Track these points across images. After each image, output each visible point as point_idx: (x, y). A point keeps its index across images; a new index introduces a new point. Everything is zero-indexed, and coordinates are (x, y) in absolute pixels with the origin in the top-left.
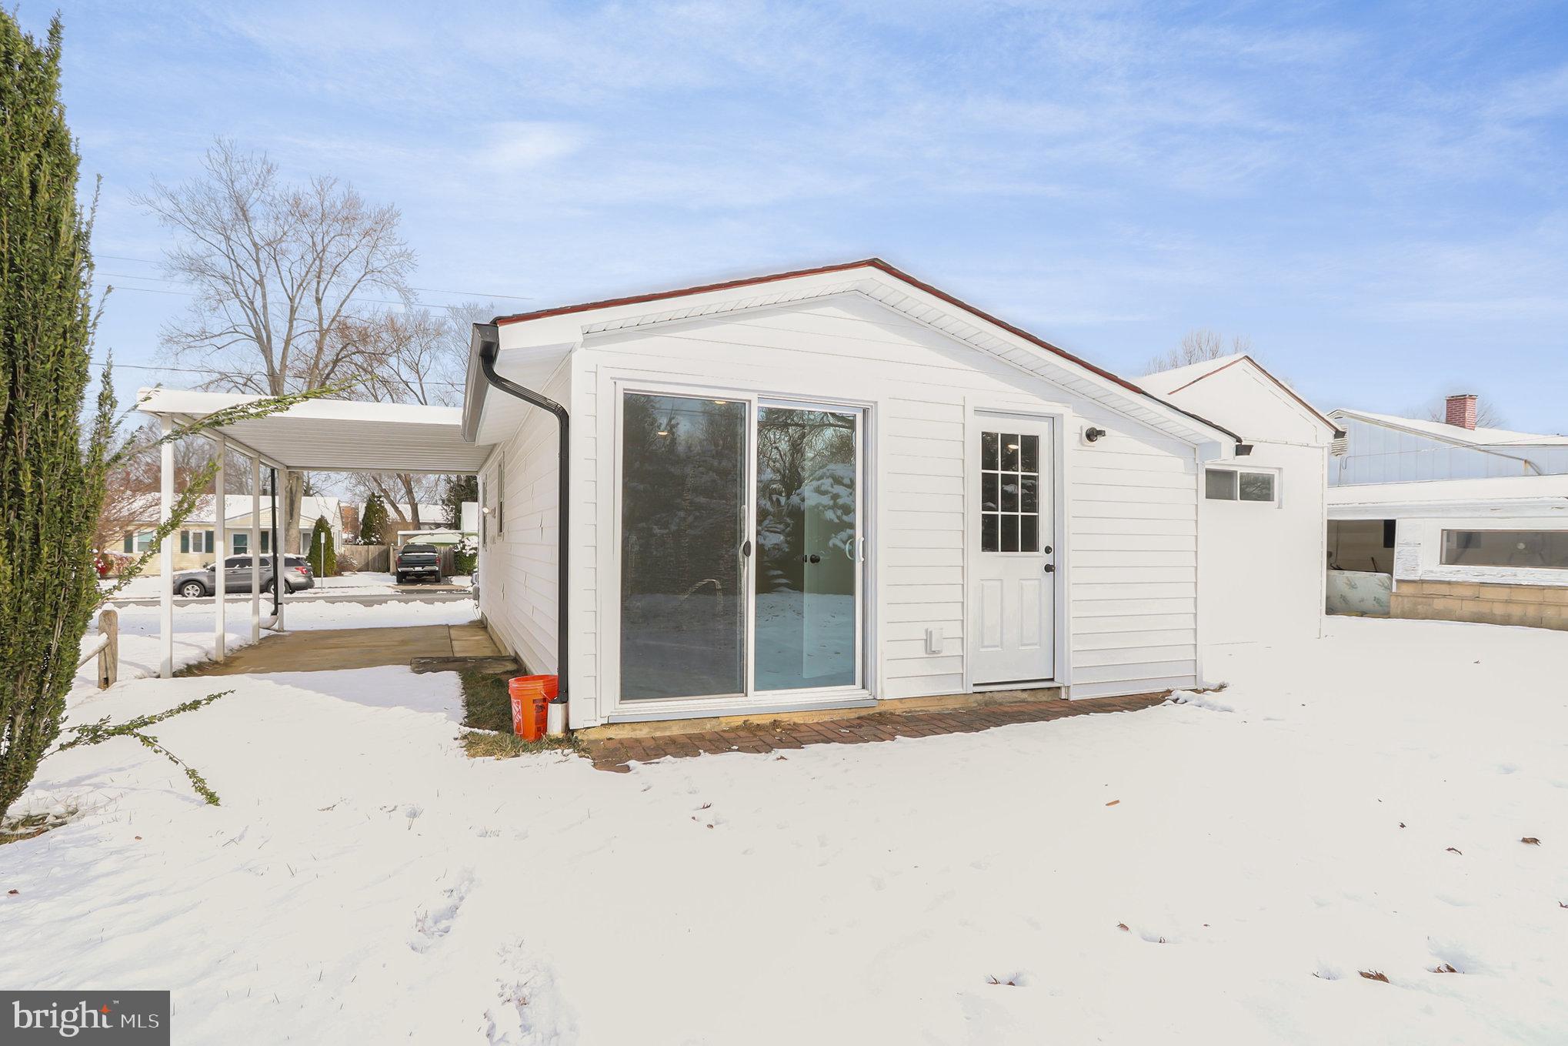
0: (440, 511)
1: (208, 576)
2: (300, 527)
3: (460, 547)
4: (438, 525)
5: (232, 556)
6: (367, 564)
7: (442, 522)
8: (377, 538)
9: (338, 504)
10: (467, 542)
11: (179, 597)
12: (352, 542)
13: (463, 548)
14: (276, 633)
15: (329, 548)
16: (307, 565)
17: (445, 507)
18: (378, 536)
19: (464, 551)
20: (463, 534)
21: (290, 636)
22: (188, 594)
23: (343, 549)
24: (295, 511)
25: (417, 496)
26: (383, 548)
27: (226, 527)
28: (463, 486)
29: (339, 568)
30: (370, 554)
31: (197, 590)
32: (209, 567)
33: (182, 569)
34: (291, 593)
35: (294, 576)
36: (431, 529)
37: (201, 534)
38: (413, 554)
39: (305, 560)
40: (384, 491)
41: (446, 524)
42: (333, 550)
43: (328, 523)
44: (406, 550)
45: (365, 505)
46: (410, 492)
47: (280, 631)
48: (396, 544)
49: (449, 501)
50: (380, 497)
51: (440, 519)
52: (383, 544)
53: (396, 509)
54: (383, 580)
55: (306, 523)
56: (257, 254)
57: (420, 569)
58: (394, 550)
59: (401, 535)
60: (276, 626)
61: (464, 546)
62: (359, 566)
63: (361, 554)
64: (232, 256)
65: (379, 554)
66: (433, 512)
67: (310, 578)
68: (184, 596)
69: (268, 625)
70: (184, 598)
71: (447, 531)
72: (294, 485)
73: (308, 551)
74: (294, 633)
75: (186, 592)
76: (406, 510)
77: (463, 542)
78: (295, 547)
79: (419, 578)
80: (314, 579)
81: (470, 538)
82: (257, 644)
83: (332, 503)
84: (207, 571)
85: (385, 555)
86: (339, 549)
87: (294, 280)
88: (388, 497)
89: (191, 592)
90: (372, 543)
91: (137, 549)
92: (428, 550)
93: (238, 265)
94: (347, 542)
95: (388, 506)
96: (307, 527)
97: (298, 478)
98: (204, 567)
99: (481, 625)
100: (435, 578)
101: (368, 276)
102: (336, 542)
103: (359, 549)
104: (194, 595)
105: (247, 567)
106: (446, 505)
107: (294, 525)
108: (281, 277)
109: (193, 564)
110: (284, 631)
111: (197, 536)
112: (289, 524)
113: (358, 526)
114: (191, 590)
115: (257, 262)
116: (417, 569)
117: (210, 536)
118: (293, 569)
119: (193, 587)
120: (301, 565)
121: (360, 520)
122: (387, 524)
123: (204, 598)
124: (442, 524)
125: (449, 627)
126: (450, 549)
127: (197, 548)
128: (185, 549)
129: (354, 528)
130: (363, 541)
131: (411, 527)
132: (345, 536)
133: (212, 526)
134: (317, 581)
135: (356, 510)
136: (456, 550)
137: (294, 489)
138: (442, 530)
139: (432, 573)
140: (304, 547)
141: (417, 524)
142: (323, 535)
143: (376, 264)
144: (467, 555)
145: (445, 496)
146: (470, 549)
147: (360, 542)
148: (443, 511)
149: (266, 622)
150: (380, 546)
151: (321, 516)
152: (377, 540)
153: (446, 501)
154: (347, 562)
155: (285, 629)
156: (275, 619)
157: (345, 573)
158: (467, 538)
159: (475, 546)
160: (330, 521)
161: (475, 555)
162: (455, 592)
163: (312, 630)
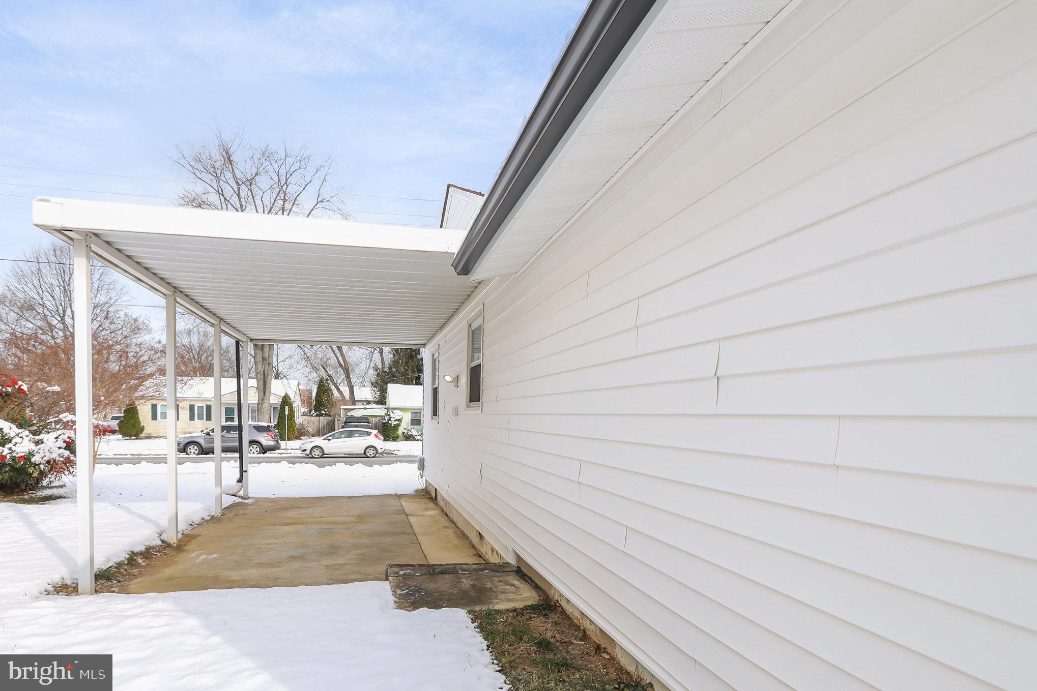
0: (370, 391)
1: (204, 439)
2: (271, 402)
3: (387, 418)
4: (368, 402)
5: (224, 423)
6: (319, 431)
7: (371, 400)
8: (325, 411)
9: (298, 385)
10: (392, 415)
11: (183, 455)
12: (308, 414)
13: (390, 420)
14: (240, 500)
15: (291, 418)
16: (275, 432)
17: (374, 388)
18: (326, 410)
19: (390, 422)
20: (388, 409)
21: (252, 504)
22: (190, 452)
23: (301, 419)
24: (267, 389)
25: (353, 380)
26: (330, 418)
27: (222, 402)
28: (386, 372)
29: (299, 434)
30: (321, 423)
31: (196, 450)
32: (205, 432)
33: (190, 433)
34: (264, 453)
35: (266, 440)
36: (364, 405)
37: (203, 407)
38: (352, 424)
39: (274, 428)
40: (330, 376)
41: (374, 401)
42: (294, 420)
43: (290, 399)
44: (348, 421)
45: (316, 386)
46: (348, 377)
47: (245, 499)
48: (339, 416)
49: (377, 383)
50: (327, 380)
51: (370, 398)
52: (330, 416)
53: (338, 390)
55: (275, 400)
56: (239, 189)
58: (338, 420)
59: (343, 409)
60: (241, 493)
61: (390, 418)
62: (313, 432)
63: (314, 423)
64: (220, 192)
65: (327, 423)
66: (365, 392)
67: (277, 441)
68: (187, 454)
69: (234, 492)
70: (187, 456)
71: (375, 406)
72: (266, 369)
73: (276, 421)
74: (258, 501)
75: (189, 451)
76: (345, 390)
77: (389, 415)
78: (267, 417)
80: (280, 442)
81: (394, 411)
82: (220, 515)
83: (294, 383)
84: (204, 435)
85: (331, 423)
86: (299, 420)
87: (265, 207)
88: (332, 380)
89: (192, 451)
90: (321, 415)
91: (160, 417)
92: (364, 421)
93: (225, 199)
94: (304, 414)
95: (333, 387)
96: (276, 402)
97: (269, 364)
98: (202, 431)
99: (428, 495)
101: (320, 205)
102: (297, 414)
103: (313, 420)
104: (194, 453)
105: (232, 432)
106: (375, 387)
107: (266, 401)
108: (256, 206)
109: (197, 429)
110: (248, 498)
111: (201, 408)
112: (263, 399)
113: (312, 403)
114: (193, 449)
115: (239, 195)
117: (209, 408)
118: (265, 434)
119: (193, 447)
120: (271, 431)
121: (314, 398)
122: (333, 401)
123: (201, 456)
124: (371, 401)
125: (399, 497)
126: (379, 420)
127: (200, 418)
128: (192, 418)
129: (310, 404)
130: (315, 414)
131: (349, 403)
132: (303, 410)
133: (210, 401)
134: (283, 444)
135: (310, 392)
136: (384, 422)
137: (266, 372)
138: (373, 405)
140: (274, 418)
141: (354, 402)
142: (287, 408)
143: (325, 195)
144: (393, 425)
145: (373, 380)
146: (395, 421)
147: (314, 414)
148: (372, 391)
149: (233, 489)
150: (328, 418)
151: (286, 394)
152: (326, 413)
153: (375, 384)
154: (304, 429)
155: (249, 496)
156: (240, 484)
157: (303, 438)
158: (392, 412)
159: (398, 418)
160: (292, 398)
161: (399, 425)
162: (385, 455)
163: (273, 497)
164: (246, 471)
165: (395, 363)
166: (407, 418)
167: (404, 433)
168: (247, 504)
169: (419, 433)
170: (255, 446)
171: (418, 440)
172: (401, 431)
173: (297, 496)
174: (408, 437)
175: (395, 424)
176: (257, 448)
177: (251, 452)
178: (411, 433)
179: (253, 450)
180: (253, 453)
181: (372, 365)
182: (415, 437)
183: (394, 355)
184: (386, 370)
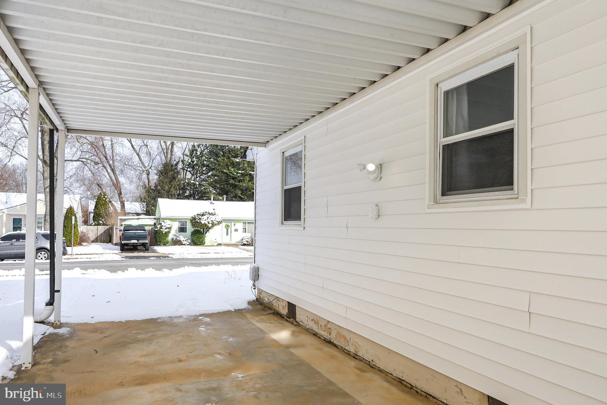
0: (139, 205)
3: (159, 226)
5: (11, 232)
6: (97, 238)
9: (81, 199)
10: (162, 224)
13: (161, 228)
14: (51, 330)
15: (75, 227)
18: (103, 220)
19: (162, 230)
20: (158, 219)
25: (125, 197)
26: (108, 227)
28: (153, 190)
29: (82, 240)
30: (99, 231)
38: (130, 232)
44: (125, 229)
46: (120, 193)
48: (117, 225)
49: (146, 199)
52: (107, 225)
53: (112, 204)
54: (110, 249)
57: (136, 241)
58: (116, 229)
59: (120, 219)
60: (53, 319)
61: (161, 226)
62: (93, 240)
63: (93, 231)
65: (104, 232)
66: (134, 206)
69: (42, 318)
71: (145, 217)
74: (76, 330)
76: (118, 205)
77: (160, 224)
79: (134, 248)
80: (67, 249)
81: (165, 221)
82: (30, 366)
83: (77, 198)
86: (80, 228)
90: (99, 224)
100: (145, 248)
102: (79, 223)
103: (92, 228)
105: (21, 240)
113: (91, 214)
116: (133, 241)
121: (93, 210)
122: (109, 213)
126: (152, 228)
130: (94, 223)
131: (122, 214)
134: (69, 250)
136: (156, 229)
139: (144, 245)
141: (126, 213)
144: (164, 233)
146: (166, 229)
147: (92, 223)
148: (141, 205)
149: (40, 315)
150: (105, 227)
151: (70, 206)
152: (103, 223)
153: (143, 199)
154: (85, 236)
155: (62, 321)
156: (50, 307)
157: (84, 244)
158: (164, 221)
159: (169, 226)
160: (75, 210)
161: (169, 232)
162: (162, 258)
163: (93, 322)
164: (58, 291)
165: (160, 182)
166: (176, 226)
167: (173, 239)
168: (62, 336)
169: (186, 239)
170: (43, 253)
171: (185, 245)
172: (171, 236)
173: (123, 320)
174: (177, 242)
175: (166, 232)
176: (45, 254)
177: (40, 258)
178: (179, 239)
179: (41, 256)
180: (42, 259)
181: (141, 184)
182: (183, 242)
183: (160, 176)
184: (153, 187)
